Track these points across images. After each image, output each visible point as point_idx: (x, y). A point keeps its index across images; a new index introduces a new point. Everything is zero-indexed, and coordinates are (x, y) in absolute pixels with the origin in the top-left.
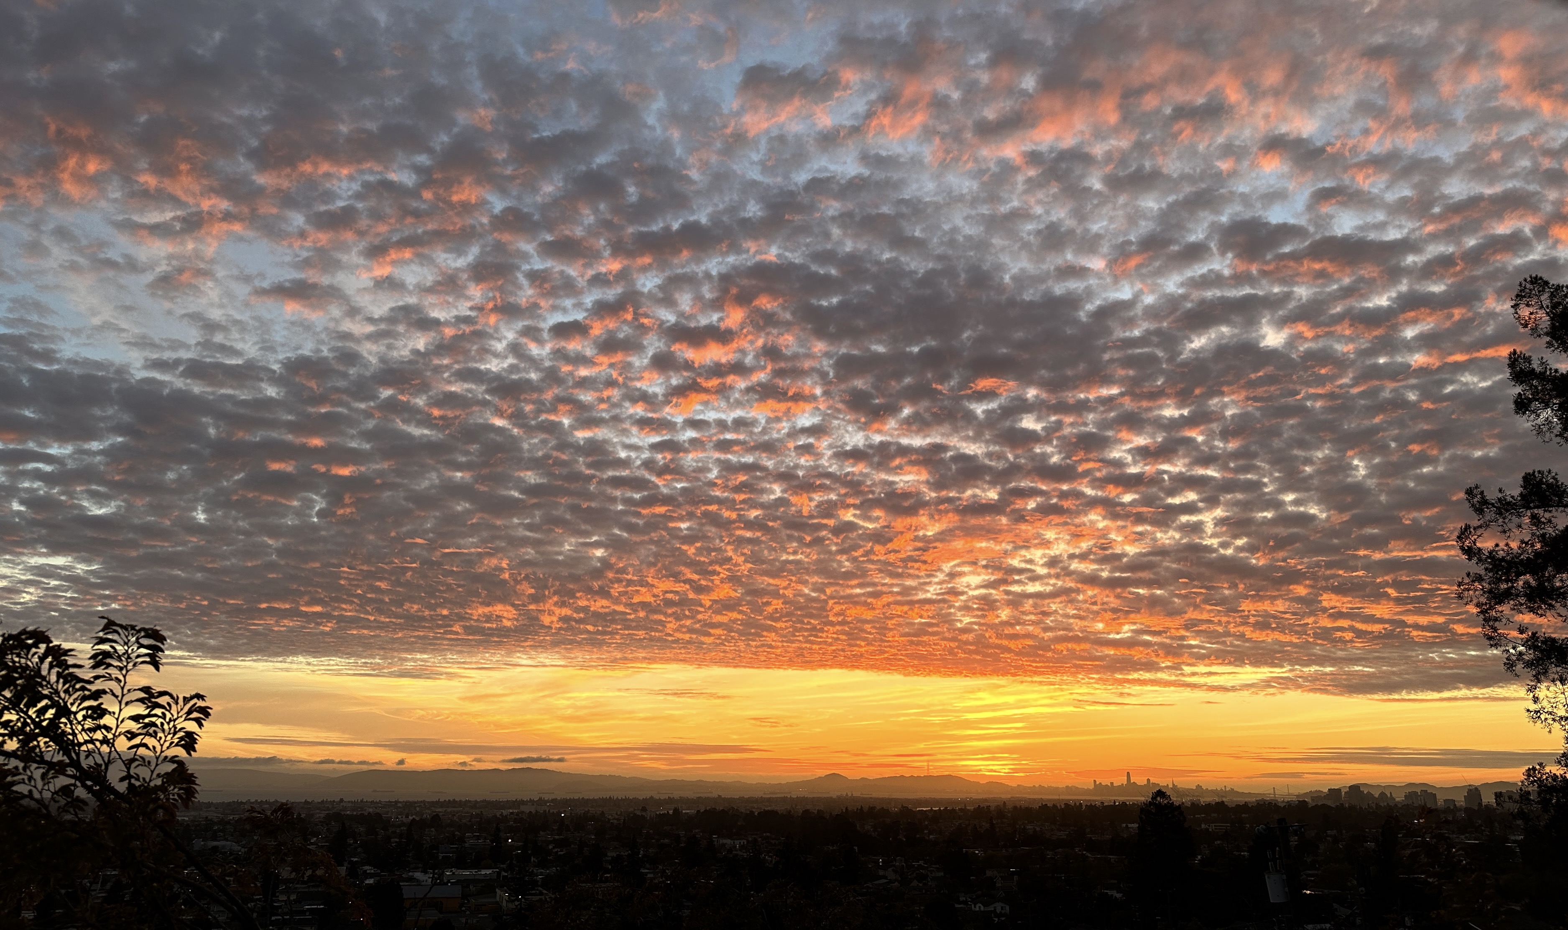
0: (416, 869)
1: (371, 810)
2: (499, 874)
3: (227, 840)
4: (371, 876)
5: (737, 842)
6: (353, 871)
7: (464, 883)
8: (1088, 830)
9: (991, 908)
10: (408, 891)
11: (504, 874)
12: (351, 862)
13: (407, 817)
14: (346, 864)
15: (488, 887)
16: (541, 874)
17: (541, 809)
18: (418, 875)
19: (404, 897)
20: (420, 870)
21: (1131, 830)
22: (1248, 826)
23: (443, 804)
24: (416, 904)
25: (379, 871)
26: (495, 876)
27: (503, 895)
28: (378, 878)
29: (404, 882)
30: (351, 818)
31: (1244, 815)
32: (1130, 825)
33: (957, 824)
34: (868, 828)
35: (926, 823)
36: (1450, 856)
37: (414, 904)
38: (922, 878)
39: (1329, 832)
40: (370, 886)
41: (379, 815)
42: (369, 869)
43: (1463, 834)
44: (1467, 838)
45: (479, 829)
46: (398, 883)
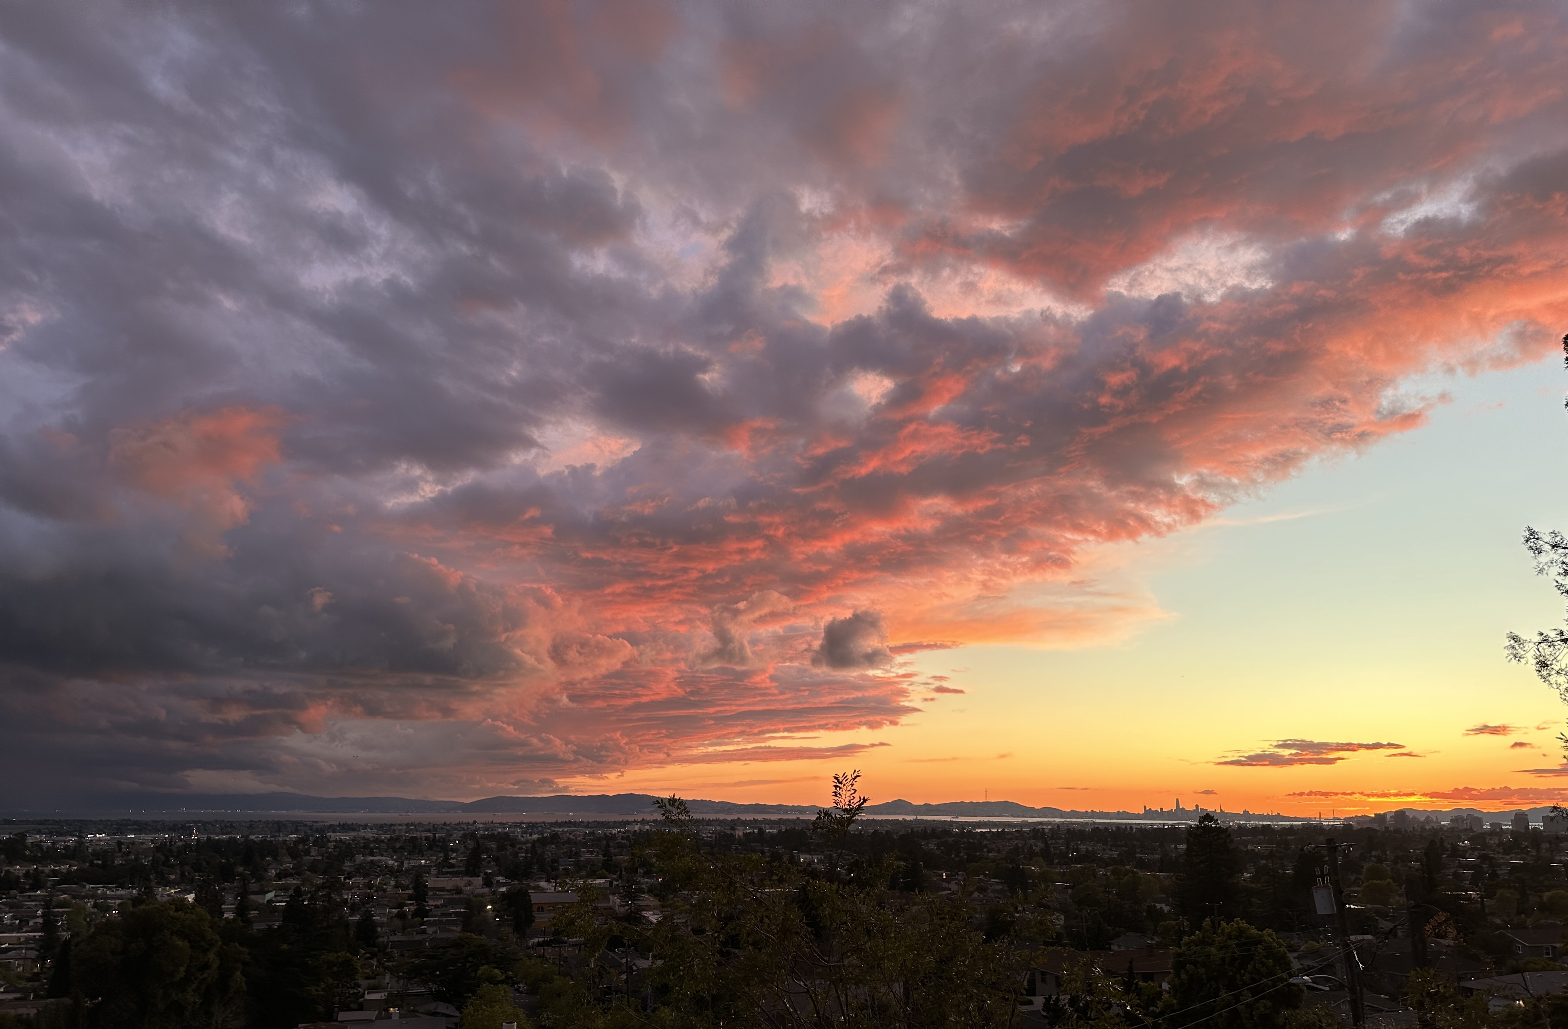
0: (540, 879)
4: (503, 885)
6: (487, 882)
7: (584, 893)
8: (1138, 850)
10: (535, 898)
11: (615, 883)
12: (486, 874)
13: (531, 835)
14: (482, 875)
15: (603, 894)
16: (647, 884)
18: (543, 884)
19: (532, 902)
20: (544, 880)
21: (1180, 850)
22: (1293, 847)
23: (561, 825)
24: (542, 908)
25: (510, 881)
26: (607, 885)
27: (615, 900)
28: (509, 887)
29: (531, 889)
30: (484, 837)
31: (1289, 837)
32: (1178, 846)
33: (1014, 844)
34: (931, 846)
35: (985, 842)
36: (1494, 875)
37: (541, 909)
38: (982, 890)
39: (1373, 853)
40: (503, 893)
41: (507, 834)
42: (501, 879)
43: (1508, 855)
44: (1512, 859)
45: (592, 845)
46: (527, 891)
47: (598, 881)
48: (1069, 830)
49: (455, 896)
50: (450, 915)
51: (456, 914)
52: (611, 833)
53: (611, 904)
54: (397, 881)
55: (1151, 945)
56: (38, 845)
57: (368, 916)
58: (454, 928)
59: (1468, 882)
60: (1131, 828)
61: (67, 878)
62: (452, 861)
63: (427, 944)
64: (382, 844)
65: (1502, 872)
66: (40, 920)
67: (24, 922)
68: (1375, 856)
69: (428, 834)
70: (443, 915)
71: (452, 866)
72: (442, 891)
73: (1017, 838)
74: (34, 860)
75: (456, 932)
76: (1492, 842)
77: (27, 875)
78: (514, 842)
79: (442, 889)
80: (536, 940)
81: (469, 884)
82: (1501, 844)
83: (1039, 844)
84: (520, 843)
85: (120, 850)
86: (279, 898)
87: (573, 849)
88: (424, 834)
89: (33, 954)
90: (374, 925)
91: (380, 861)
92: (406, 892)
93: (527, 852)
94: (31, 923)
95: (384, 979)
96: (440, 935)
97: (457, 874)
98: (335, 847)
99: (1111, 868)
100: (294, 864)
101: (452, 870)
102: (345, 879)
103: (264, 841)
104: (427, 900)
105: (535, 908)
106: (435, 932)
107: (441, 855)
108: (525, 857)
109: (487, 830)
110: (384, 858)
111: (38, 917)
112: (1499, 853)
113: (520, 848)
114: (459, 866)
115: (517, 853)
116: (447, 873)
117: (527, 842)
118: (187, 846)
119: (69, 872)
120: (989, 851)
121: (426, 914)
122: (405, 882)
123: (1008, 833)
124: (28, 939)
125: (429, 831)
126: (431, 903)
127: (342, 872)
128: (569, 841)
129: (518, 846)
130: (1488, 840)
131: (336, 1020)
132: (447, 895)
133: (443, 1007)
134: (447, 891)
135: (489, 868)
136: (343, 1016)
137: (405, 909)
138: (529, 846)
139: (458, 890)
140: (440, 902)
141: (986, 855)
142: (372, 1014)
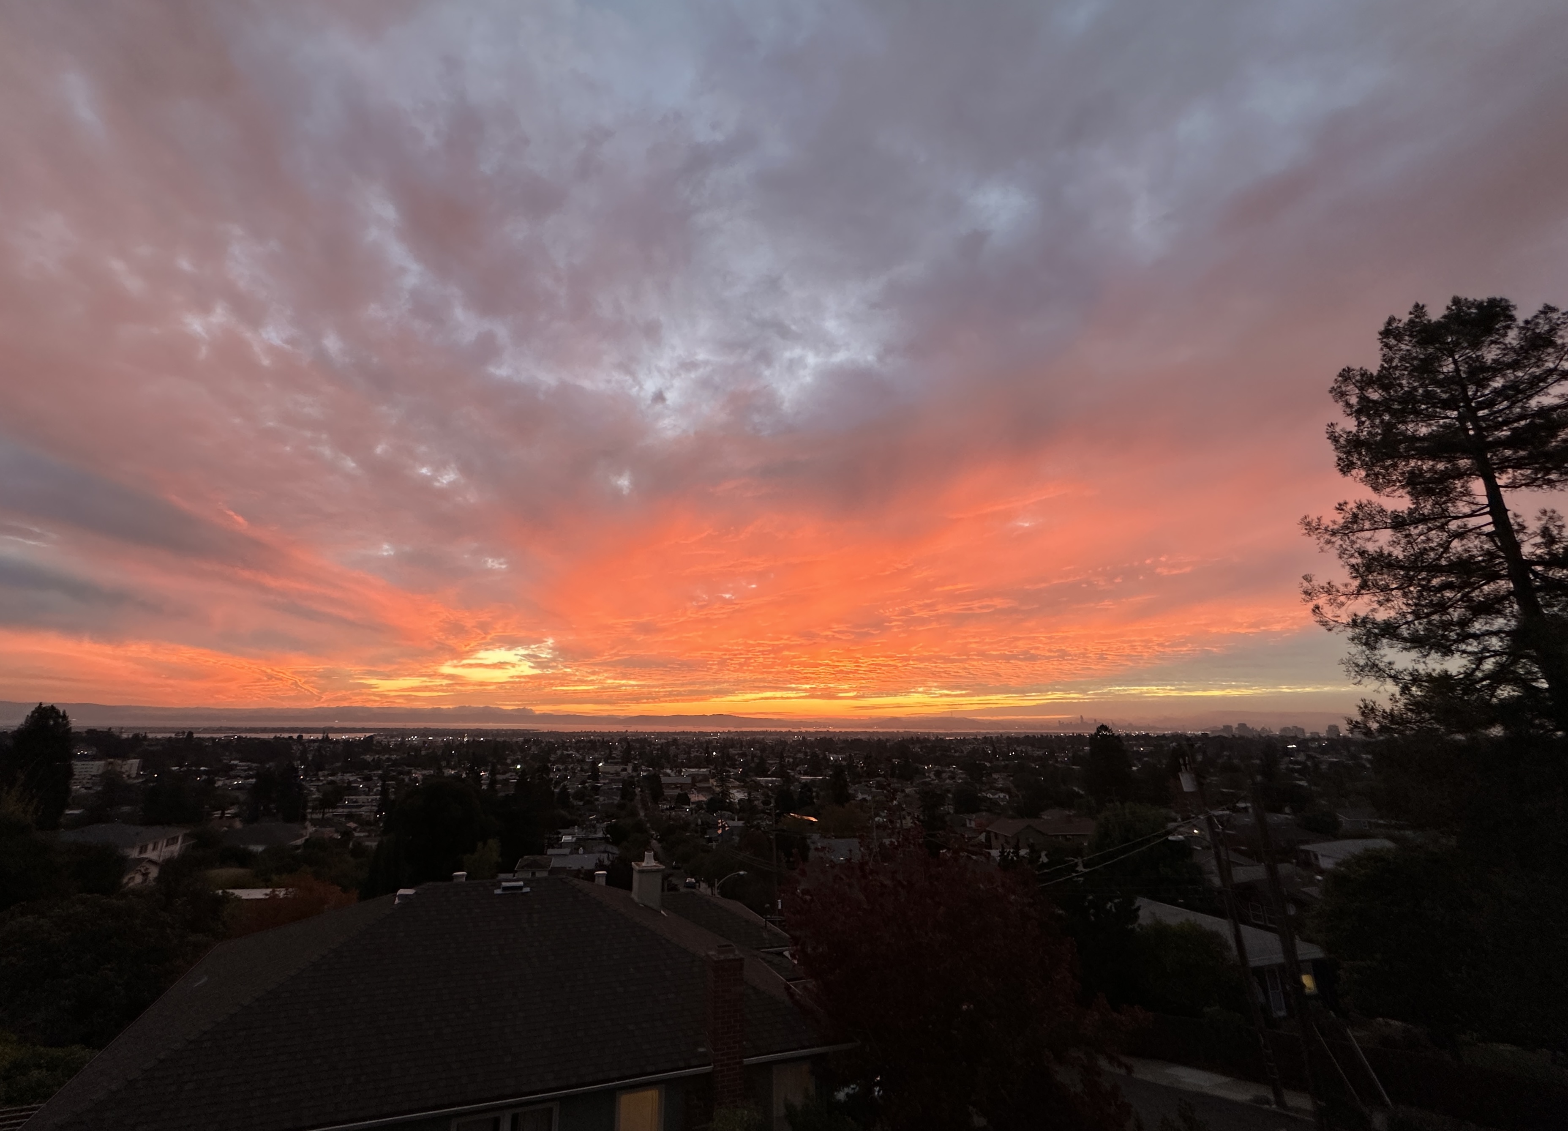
0: (667, 768)
1: (642, 736)
2: (710, 771)
4: (645, 771)
5: (840, 756)
6: (635, 769)
7: (693, 777)
9: (997, 796)
10: (664, 780)
11: (712, 771)
12: (634, 763)
13: (660, 740)
14: (632, 764)
15: (705, 779)
16: (733, 772)
17: (730, 736)
18: (669, 771)
19: (662, 782)
20: (669, 768)
21: (1086, 751)
23: (679, 734)
25: (648, 768)
26: (708, 773)
27: (713, 782)
28: (648, 772)
29: (661, 774)
30: (632, 740)
31: (1163, 742)
32: (1084, 747)
33: (972, 747)
35: (952, 746)
36: (1317, 768)
37: (667, 786)
38: (952, 778)
39: (1225, 752)
40: (644, 776)
41: (646, 739)
42: (644, 768)
43: (1326, 754)
44: (1329, 757)
46: (659, 775)
47: (702, 770)
48: (1008, 737)
49: (616, 777)
50: (613, 788)
51: (617, 788)
52: (709, 739)
53: (711, 785)
54: (581, 768)
55: (1069, 816)
56: (379, 743)
57: (565, 788)
58: (616, 797)
59: (1298, 774)
60: (1051, 736)
61: (395, 763)
63: (600, 807)
66: (379, 788)
67: (370, 790)
69: (600, 738)
70: (609, 789)
71: (614, 758)
73: (973, 743)
74: (377, 752)
76: (1313, 746)
77: (374, 759)
78: (650, 744)
79: (608, 773)
80: (665, 806)
81: (625, 770)
83: (989, 747)
84: (654, 744)
85: (424, 746)
86: (513, 777)
87: (687, 749)
88: (598, 738)
89: (375, 808)
90: (568, 794)
91: (572, 754)
92: (587, 774)
93: (658, 750)
94: (375, 790)
97: (616, 763)
98: (546, 746)
99: (1039, 763)
100: (522, 756)
101: (613, 761)
102: (551, 765)
103: (505, 741)
104: (599, 779)
105: (664, 785)
106: (604, 800)
107: (608, 751)
108: (657, 754)
109: (634, 736)
111: (378, 786)
112: (1319, 752)
113: (654, 748)
115: (652, 751)
116: (611, 763)
118: (462, 743)
119: (396, 760)
120: (955, 752)
121: (599, 788)
122: (586, 767)
123: (968, 740)
124: (372, 800)
125: (600, 736)
126: (602, 781)
127: (550, 761)
128: (684, 744)
130: (1310, 744)
131: (546, 854)
132: (611, 777)
133: (609, 848)
134: (612, 774)
135: (636, 760)
136: (550, 851)
137: (587, 784)
138: (659, 746)
139: (617, 774)
140: (607, 781)
141: (953, 754)
142: (566, 851)
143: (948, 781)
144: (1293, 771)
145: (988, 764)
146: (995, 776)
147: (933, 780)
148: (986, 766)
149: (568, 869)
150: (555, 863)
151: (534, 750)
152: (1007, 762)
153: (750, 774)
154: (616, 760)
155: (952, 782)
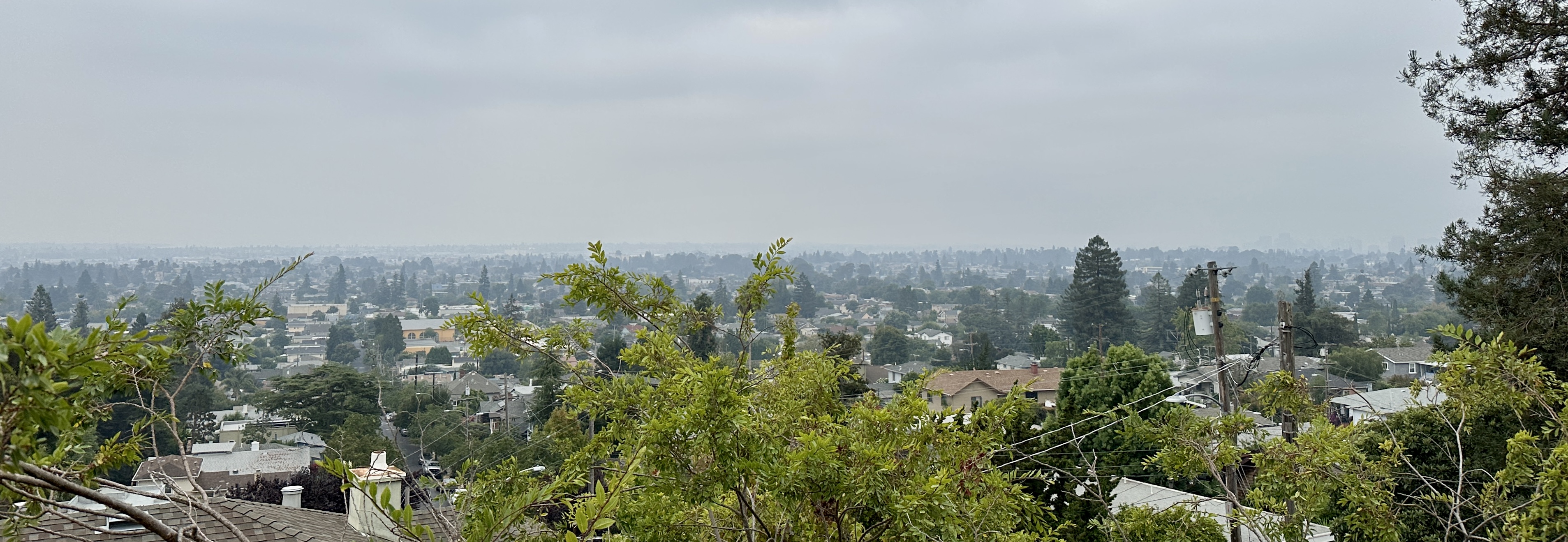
0: (412, 306)
1: (365, 254)
3: (235, 280)
4: (371, 311)
6: (353, 308)
8: (1028, 271)
9: (936, 338)
10: (406, 325)
12: (352, 299)
13: (400, 260)
14: (347, 301)
18: (415, 311)
19: (403, 329)
20: (416, 306)
21: (1068, 272)
22: (1180, 269)
24: (414, 335)
25: (378, 307)
28: (377, 313)
29: (401, 316)
30: (348, 261)
31: (1176, 260)
32: (1067, 268)
33: (906, 266)
34: (823, 269)
35: (878, 265)
36: (1369, 295)
37: (412, 336)
38: (873, 313)
39: (1256, 275)
40: (370, 320)
41: (373, 259)
42: (369, 306)
43: (1383, 276)
44: (1386, 280)
45: (468, 271)
46: (396, 317)
49: (317, 323)
50: (313, 342)
51: (320, 341)
55: (1035, 365)
58: (318, 356)
59: (1344, 303)
60: (1022, 250)
62: (313, 287)
63: (288, 373)
64: (235, 268)
65: (1376, 293)
68: (1258, 278)
70: (305, 342)
71: (314, 292)
72: (304, 318)
73: (909, 261)
75: (319, 360)
76: (1369, 264)
78: (381, 266)
79: (303, 316)
80: (407, 368)
81: (333, 310)
82: (1378, 265)
83: (931, 266)
84: (388, 268)
87: (447, 274)
88: (281, 259)
91: (234, 286)
93: (395, 276)
95: (242, 409)
96: (300, 363)
97: (320, 300)
98: (183, 271)
99: (1000, 289)
100: (136, 290)
101: (312, 296)
103: (101, 265)
104: (287, 327)
105: (406, 335)
106: (297, 361)
107: (301, 280)
108: (394, 283)
110: (237, 283)
112: (1374, 274)
113: (388, 273)
114: (321, 292)
115: (385, 278)
116: (308, 299)
117: (396, 267)
120: (881, 274)
121: (287, 341)
125: (286, 254)
126: (291, 330)
128: (442, 266)
129: (386, 271)
130: (1365, 262)
131: (190, 453)
132: (309, 322)
133: (308, 437)
134: (309, 317)
135: (355, 293)
136: (197, 448)
137: (263, 336)
138: (398, 271)
139: (320, 316)
140: (301, 330)
141: (877, 277)
142: (227, 446)
143: (866, 316)
144: (1340, 298)
145: (927, 292)
146: (934, 308)
147: (844, 315)
148: (924, 294)
149: (231, 474)
150: (209, 466)
151: (159, 279)
152: (954, 288)
153: (555, 311)
154: (317, 295)
155: (872, 318)
